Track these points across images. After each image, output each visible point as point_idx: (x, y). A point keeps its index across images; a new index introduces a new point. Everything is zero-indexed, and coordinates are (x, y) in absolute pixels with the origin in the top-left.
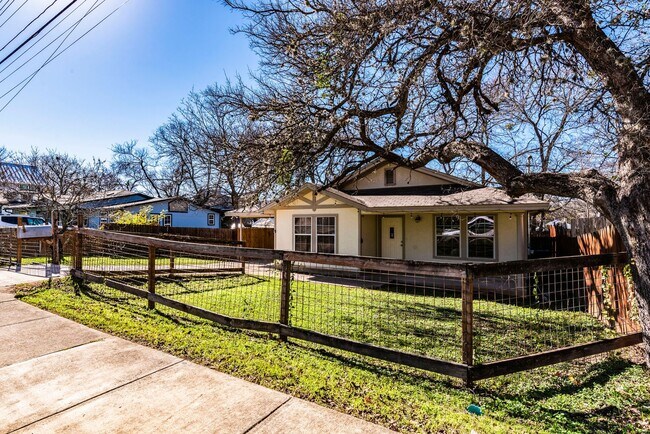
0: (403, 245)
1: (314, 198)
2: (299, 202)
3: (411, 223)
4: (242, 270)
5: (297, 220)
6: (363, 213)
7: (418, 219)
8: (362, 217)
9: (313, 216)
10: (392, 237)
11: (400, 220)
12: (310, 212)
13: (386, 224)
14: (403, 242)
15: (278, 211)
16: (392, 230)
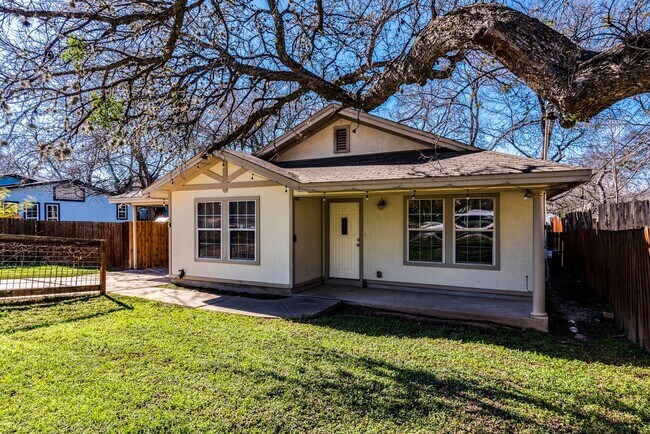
0: (360, 245)
1: (226, 171)
2: (203, 179)
3: (371, 211)
4: (101, 287)
5: (200, 207)
6: (297, 193)
7: (382, 204)
8: (295, 200)
9: (224, 199)
10: (345, 231)
11: (356, 206)
12: (219, 193)
13: (337, 212)
14: (361, 239)
15: (174, 194)
16: (345, 222)
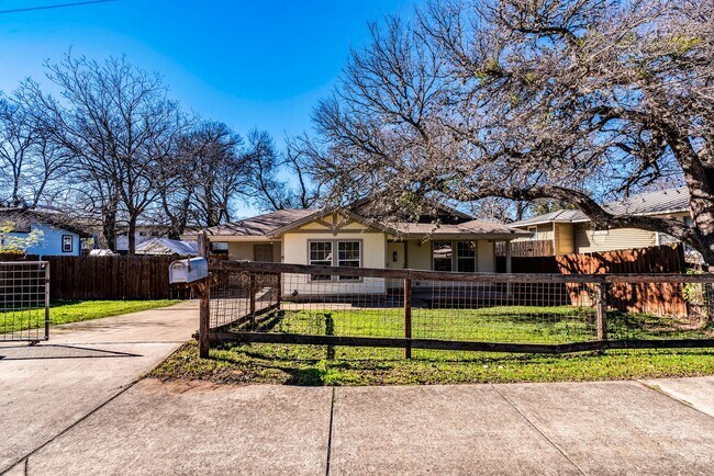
0: (406, 267)
1: (335, 222)
2: (316, 226)
5: (313, 245)
7: (419, 244)
9: (335, 240)
10: (395, 260)
11: (402, 245)
12: (330, 236)
14: (405, 264)
15: (285, 236)
16: (395, 254)
